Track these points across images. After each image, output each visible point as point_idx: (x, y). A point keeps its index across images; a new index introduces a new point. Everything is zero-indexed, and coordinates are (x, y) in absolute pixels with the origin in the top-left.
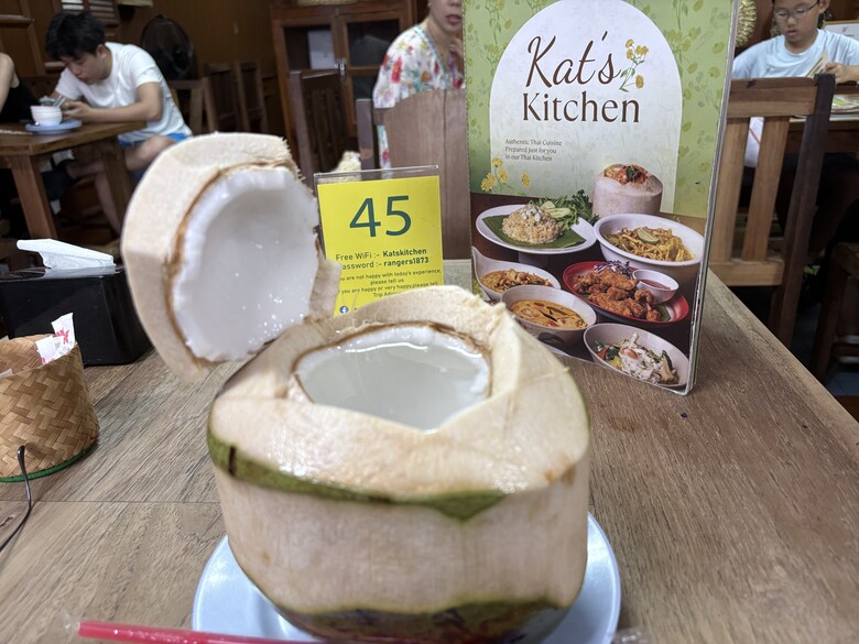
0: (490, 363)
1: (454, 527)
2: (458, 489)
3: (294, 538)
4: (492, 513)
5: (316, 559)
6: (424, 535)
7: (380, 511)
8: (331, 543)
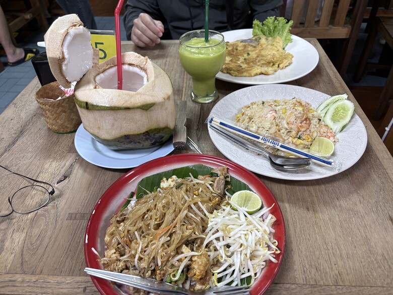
0: (147, 74)
1: (145, 112)
2: (144, 104)
3: (107, 121)
4: (153, 108)
5: (113, 125)
6: (138, 115)
7: (127, 111)
8: (116, 121)
